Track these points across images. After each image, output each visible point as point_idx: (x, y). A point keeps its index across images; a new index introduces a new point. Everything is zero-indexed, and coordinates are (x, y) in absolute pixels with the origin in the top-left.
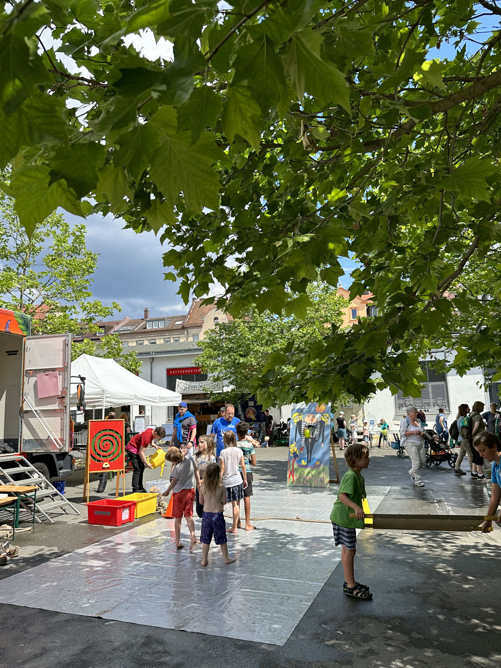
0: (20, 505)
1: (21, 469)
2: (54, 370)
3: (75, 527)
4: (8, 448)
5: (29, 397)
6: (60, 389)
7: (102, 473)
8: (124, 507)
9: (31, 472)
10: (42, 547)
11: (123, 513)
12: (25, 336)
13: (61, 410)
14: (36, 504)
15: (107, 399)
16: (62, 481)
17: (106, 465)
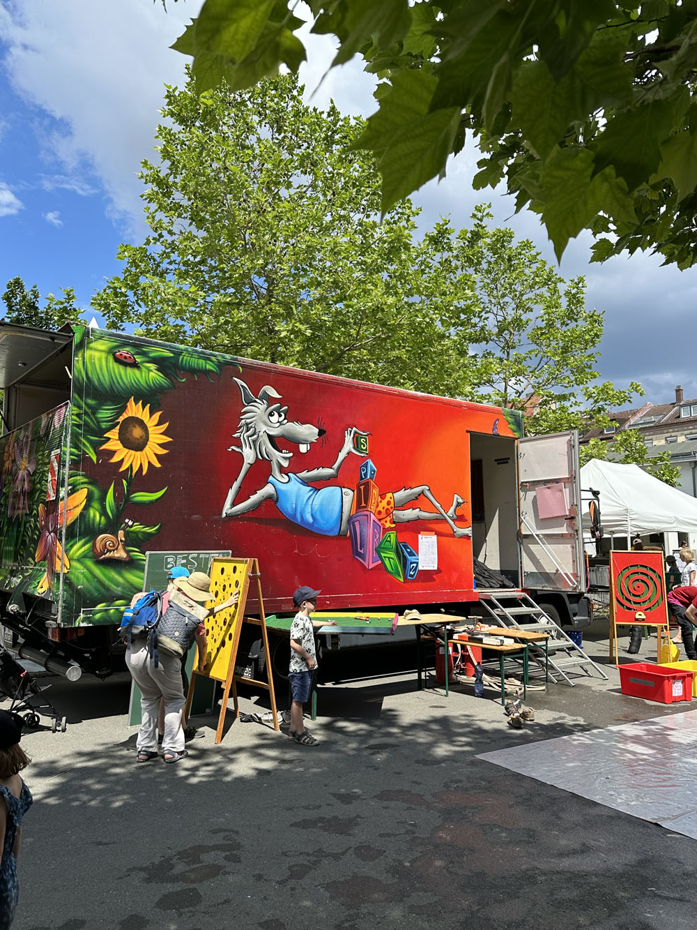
0: (529, 657)
1: (524, 610)
2: (557, 481)
3: (603, 696)
4: (507, 582)
5: (528, 518)
6: (568, 507)
7: (633, 626)
8: (674, 678)
9: (538, 615)
10: (563, 714)
11: (674, 686)
12: (517, 439)
13: (571, 535)
14: (549, 658)
15: (633, 522)
16: (578, 632)
17: (640, 615)
